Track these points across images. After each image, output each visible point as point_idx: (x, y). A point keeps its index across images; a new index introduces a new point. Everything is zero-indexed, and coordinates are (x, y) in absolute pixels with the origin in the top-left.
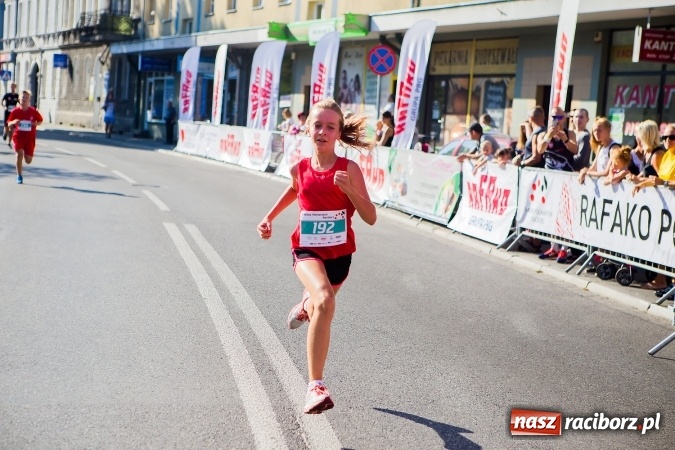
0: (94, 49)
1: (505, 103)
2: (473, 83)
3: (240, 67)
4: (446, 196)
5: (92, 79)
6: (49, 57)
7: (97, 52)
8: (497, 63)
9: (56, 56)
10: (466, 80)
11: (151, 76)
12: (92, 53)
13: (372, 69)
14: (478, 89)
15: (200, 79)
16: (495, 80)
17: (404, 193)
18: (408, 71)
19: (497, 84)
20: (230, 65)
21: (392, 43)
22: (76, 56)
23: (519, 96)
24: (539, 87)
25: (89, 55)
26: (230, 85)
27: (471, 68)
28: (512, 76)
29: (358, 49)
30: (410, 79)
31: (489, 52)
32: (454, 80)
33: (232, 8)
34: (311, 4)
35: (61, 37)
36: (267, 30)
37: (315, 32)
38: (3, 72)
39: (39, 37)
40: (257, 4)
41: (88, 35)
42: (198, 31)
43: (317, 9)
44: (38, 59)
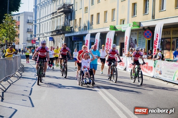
2: (172, 40)
5: (60, 43)
6: (48, 38)
7: (61, 36)
9: (50, 38)
10: (170, 39)
11: (76, 42)
12: (59, 37)
13: (145, 37)
14: (174, 42)
17: (160, 74)
18: (157, 37)
22: (55, 38)
27: (171, 36)
30: (157, 39)
31: (177, 31)
32: (166, 39)
33: (98, 22)
34: (121, 20)
35: (51, 33)
36: (109, 28)
37: (123, 28)
38: (36, 43)
39: (45, 33)
40: (105, 21)
41: (58, 32)
42: (88, 29)
43: (123, 22)
44: (45, 39)
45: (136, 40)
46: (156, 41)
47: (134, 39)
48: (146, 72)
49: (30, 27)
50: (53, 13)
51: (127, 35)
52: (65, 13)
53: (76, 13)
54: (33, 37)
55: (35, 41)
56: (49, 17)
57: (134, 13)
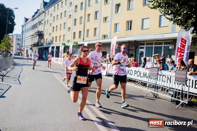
6: (29, 48)
7: (36, 47)
11: (44, 51)
22: (33, 48)
26: (56, 51)
29: (75, 47)
31: (94, 47)
33: (56, 41)
34: (68, 40)
35: (31, 46)
36: (62, 44)
37: (69, 44)
39: (28, 46)
40: (60, 40)
41: (35, 45)
42: (51, 44)
43: (69, 41)
44: (28, 49)
47: (74, 50)
49: (19, 42)
50: (32, 35)
51: (71, 48)
52: (39, 36)
53: (45, 35)
54: (21, 47)
55: (22, 50)
56: (30, 37)
57: (74, 37)
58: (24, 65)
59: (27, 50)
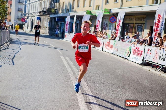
0: (46, 16)
1: (142, 30)
2: (134, 25)
3: (79, 21)
4: (127, 52)
5: (45, 23)
6: (36, 17)
7: (47, 17)
8: (140, 21)
9: (37, 17)
10: (133, 25)
11: (59, 22)
12: (46, 17)
13: (111, 22)
14: (136, 27)
15: (70, 23)
16: (140, 25)
17: (117, 51)
18: (119, 22)
19: (140, 26)
20: (77, 20)
21: (115, 16)
22: (42, 17)
23: (145, 29)
24: (150, 27)
25: (45, 17)
26: (77, 25)
27: (134, 22)
28: (144, 24)
29: (107, 17)
30: (119, 24)
31: (139, 18)
32: (130, 25)
34: (97, 6)
35: (39, 13)
36: (86, 12)
37: (97, 13)
38: (25, 21)
39: (34, 13)
40: (84, 6)
41: (44, 13)
42: (70, 12)
44: (33, 18)
45: (107, 23)
46: (118, 25)
47: (105, 23)
48: (108, 49)
49: (21, 6)
54: (23, 16)
55: (24, 19)
57: (107, 1)
58: (26, 43)
59: (33, 20)
